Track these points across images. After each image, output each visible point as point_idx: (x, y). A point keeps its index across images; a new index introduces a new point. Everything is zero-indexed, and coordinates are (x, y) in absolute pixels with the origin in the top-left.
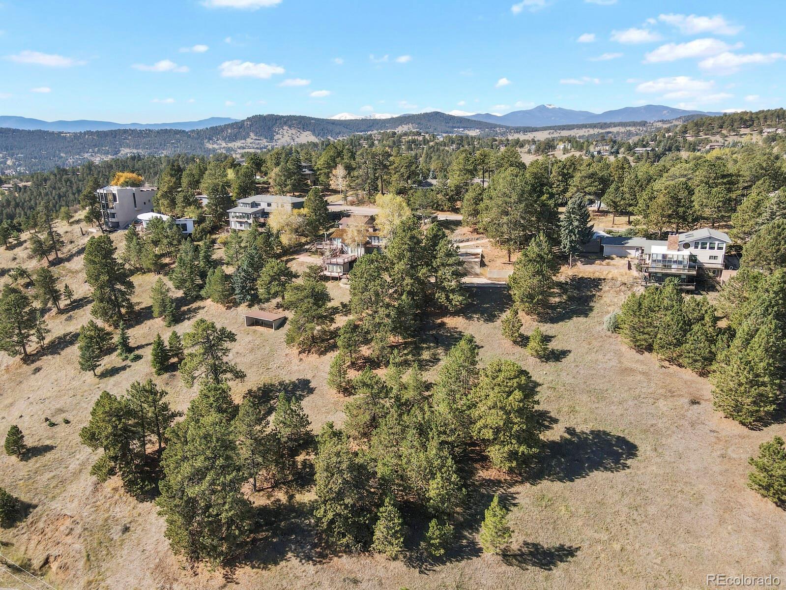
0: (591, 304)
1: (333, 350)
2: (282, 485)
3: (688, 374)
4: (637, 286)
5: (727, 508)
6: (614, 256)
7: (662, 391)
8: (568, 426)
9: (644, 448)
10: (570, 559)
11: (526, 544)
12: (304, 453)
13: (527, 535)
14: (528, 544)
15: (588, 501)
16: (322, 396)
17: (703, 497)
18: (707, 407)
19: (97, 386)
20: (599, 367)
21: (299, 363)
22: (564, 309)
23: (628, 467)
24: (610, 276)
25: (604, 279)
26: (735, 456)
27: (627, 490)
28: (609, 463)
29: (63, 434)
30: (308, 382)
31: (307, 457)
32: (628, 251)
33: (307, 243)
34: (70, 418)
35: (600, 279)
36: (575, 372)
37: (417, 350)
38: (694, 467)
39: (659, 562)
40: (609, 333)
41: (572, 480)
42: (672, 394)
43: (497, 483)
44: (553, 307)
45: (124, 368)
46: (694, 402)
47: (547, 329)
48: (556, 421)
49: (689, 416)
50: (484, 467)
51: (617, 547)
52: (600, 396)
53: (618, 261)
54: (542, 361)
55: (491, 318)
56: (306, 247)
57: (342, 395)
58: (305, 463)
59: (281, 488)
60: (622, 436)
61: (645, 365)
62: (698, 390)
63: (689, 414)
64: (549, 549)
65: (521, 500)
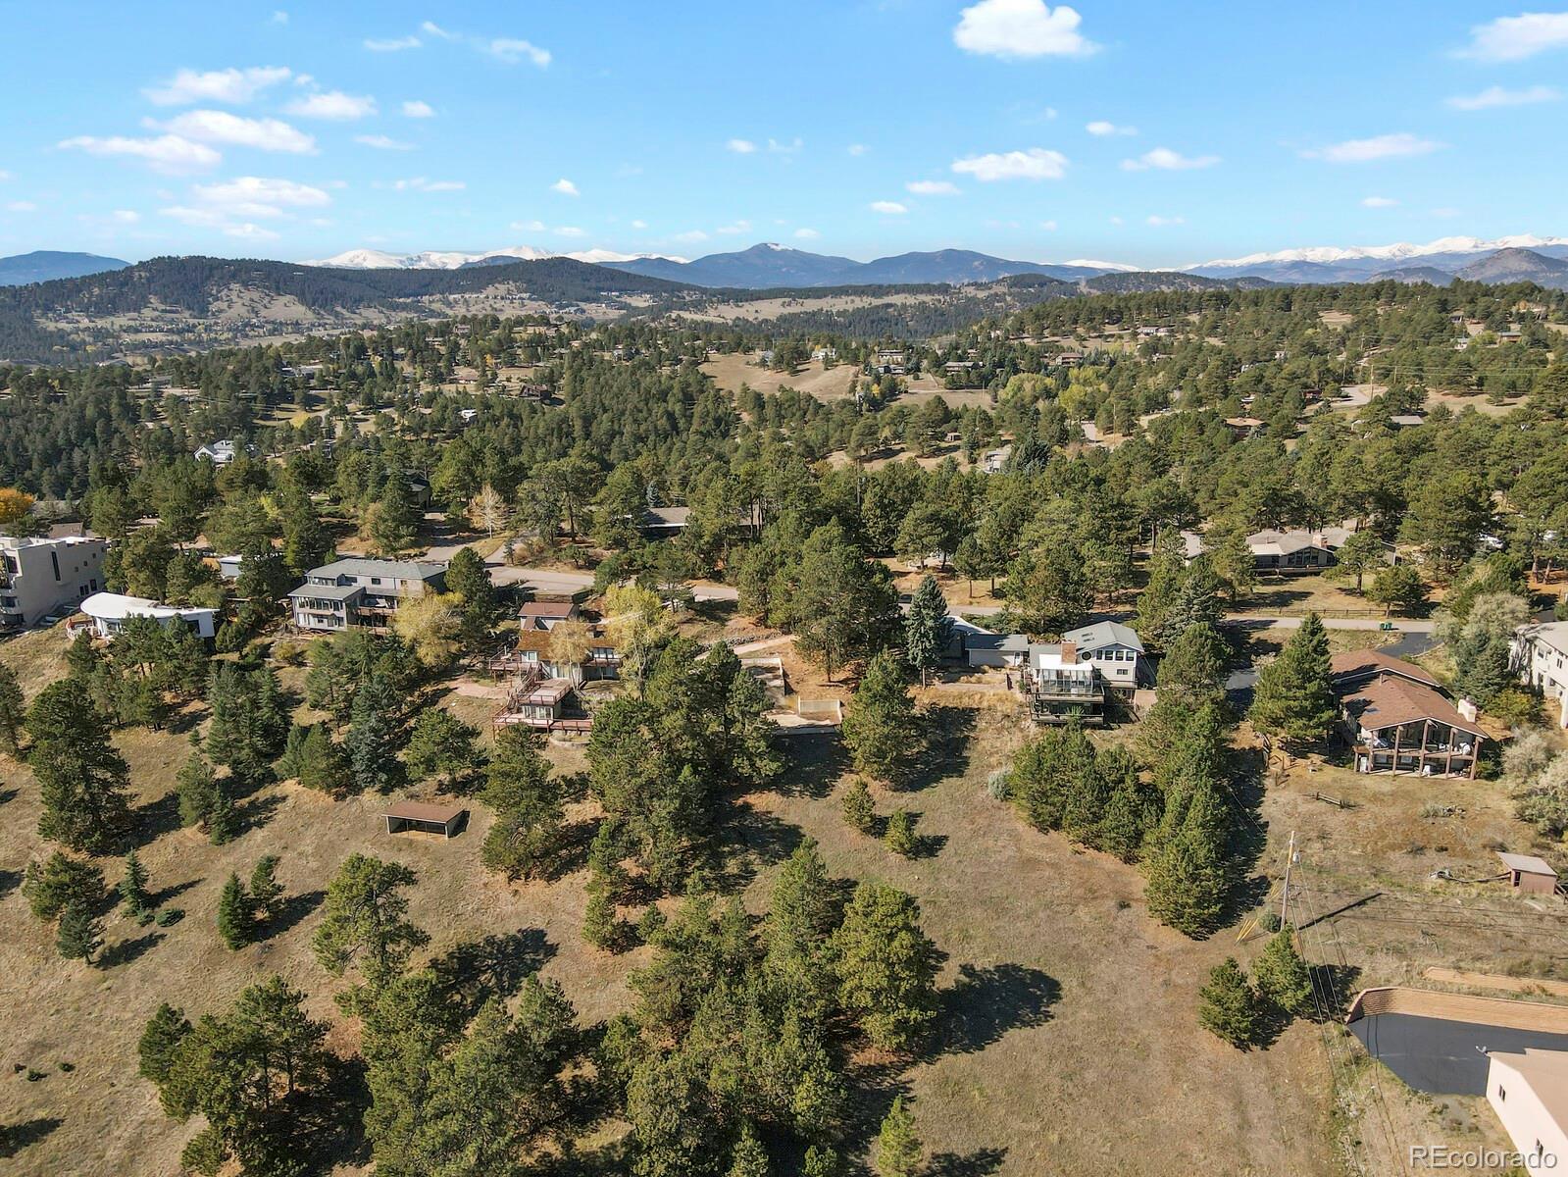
0: (965, 754)
1: (572, 870)
2: (547, 1128)
3: (1109, 861)
4: (1025, 719)
5: (1180, 1057)
6: (986, 668)
7: (1080, 892)
8: (963, 963)
9: (1069, 984)
10: (997, 1168)
11: (936, 1157)
12: (569, 1066)
13: (934, 1142)
14: (938, 1156)
15: (1007, 1075)
16: (575, 959)
17: (1149, 1048)
18: (1139, 910)
19: (105, 985)
20: (992, 861)
21: (513, 900)
22: (927, 763)
23: (1052, 1017)
24: (985, 704)
25: (978, 709)
26: (1181, 982)
27: (1055, 1051)
28: (1026, 1013)
29: (69, 1093)
30: (541, 934)
31: (577, 1072)
32: (1006, 658)
33: (465, 655)
34: (71, 1059)
35: (972, 710)
36: (959, 871)
37: (716, 861)
38: (1132, 1004)
39: (1108, 1150)
40: (997, 802)
41: (982, 1048)
42: (1092, 895)
43: (881, 1070)
44: (910, 763)
45: (151, 941)
46: (1124, 905)
47: (909, 801)
48: (944, 956)
49: (1119, 927)
50: (858, 1048)
51: (1054, 1138)
52: (998, 907)
53: (992, 676)
54: (910, 859)
55: (821, 791)
56: (462, 661)
57: (609, 953)
58: (577, 1082)
59: (545, 1133)
60: (1038, 969)
61: (1053, 850)
62: (1126, 885)
63: (1118, 924)
64: (967, 1159)
65: (919, 1090)
